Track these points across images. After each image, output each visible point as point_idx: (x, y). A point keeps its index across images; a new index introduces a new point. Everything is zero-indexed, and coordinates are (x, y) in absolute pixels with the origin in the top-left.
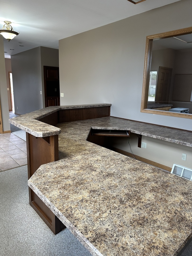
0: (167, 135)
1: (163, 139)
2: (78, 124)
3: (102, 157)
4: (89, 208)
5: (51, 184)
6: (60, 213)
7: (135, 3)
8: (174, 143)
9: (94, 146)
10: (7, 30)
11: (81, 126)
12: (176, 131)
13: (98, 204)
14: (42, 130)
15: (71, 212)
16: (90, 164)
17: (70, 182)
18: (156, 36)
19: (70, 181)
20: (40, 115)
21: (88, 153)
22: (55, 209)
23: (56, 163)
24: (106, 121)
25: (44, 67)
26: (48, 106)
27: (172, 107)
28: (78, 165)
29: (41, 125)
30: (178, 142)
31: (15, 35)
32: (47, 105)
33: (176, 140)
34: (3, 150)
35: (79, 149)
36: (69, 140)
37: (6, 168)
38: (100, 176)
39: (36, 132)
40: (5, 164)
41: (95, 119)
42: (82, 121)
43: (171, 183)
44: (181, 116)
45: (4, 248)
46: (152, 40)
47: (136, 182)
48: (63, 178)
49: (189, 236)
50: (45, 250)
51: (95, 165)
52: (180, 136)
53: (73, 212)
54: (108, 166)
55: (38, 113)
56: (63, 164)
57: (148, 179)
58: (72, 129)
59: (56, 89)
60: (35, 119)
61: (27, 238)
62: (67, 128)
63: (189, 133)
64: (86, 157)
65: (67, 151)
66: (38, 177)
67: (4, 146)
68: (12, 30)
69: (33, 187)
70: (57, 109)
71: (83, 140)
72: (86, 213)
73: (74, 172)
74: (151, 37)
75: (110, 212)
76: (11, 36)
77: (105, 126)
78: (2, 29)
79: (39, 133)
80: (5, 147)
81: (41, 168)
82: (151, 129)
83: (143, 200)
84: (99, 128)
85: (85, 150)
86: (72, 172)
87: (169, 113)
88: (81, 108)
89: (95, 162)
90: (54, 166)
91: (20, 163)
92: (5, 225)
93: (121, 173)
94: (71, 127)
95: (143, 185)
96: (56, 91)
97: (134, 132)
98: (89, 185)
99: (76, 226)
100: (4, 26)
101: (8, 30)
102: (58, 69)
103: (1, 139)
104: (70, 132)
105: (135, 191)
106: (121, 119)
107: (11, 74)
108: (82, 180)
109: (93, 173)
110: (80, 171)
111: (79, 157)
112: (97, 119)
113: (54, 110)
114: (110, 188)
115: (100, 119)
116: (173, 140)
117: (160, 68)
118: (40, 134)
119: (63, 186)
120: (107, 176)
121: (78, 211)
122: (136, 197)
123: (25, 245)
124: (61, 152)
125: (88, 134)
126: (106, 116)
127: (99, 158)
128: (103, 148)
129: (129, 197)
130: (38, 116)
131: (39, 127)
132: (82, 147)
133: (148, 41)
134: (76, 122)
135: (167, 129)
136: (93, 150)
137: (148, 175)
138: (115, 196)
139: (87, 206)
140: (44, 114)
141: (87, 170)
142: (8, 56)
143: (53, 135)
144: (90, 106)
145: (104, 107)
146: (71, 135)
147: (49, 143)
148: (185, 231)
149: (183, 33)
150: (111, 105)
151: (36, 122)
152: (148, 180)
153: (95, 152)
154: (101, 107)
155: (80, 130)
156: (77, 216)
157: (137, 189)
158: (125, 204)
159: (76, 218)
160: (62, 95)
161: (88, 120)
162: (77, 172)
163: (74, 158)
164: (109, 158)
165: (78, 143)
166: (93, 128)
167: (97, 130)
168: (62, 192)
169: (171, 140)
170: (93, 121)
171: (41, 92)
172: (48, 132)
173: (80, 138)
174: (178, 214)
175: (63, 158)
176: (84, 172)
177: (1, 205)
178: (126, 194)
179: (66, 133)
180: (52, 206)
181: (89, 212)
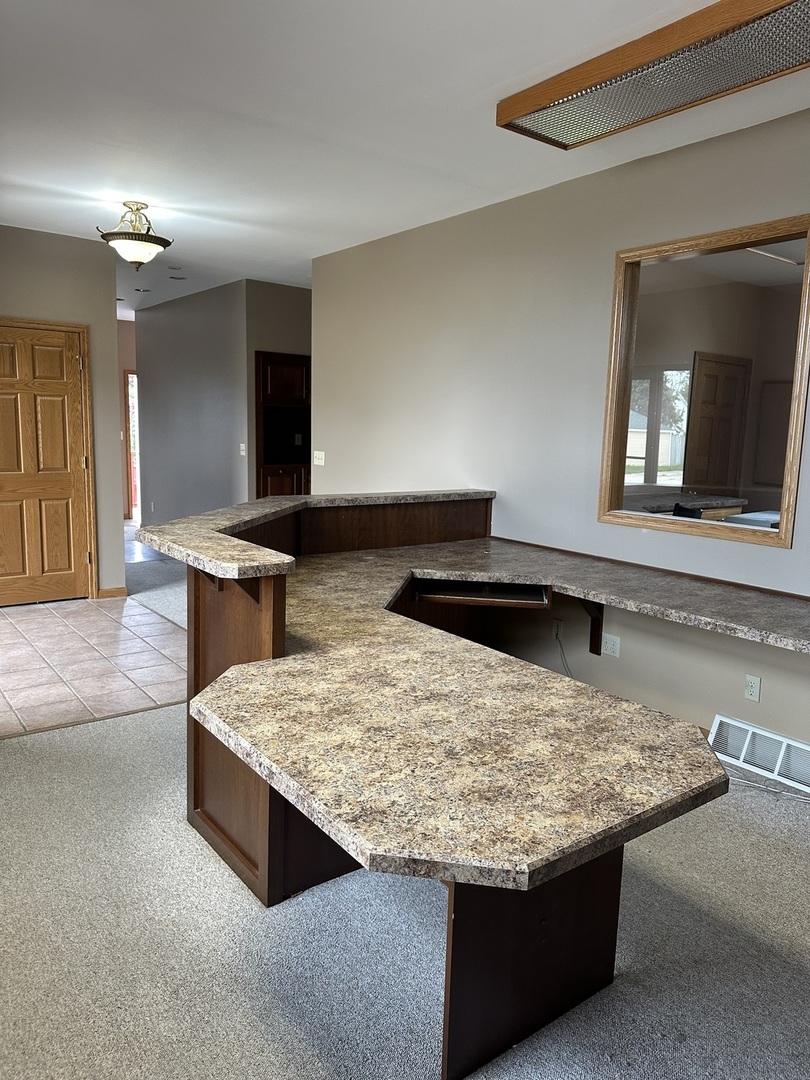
0: (679, 602)
1: (659, 616)
2: (366, 561)
3: (426, 653)
4: (354, 763)
5: (257, 709)
6: (275, 768)
7: (565, 147)
8: (696, 629)
9: (405, 624)
10: (131, 231)
11: (377, 567)
12: (718, 590)
13: (383, 755)
14: (238, 560)
15: (306, 766)
16: (382, 671)
17: (313, 707)
18: (648, 251)
19: (313, 704)
20: (235, 521)
21: (384, 641)
22: (261, 760)
23: (276, 664)
24: (471, 553)
25: (258, 353)
26: (265, 495)
27: (744, 507)
28: (345, 670)
29: (234, 546)
30: (709, 623)
31: (160, 249)
32: (261, 492)
33: (703, 618)
34: (97, 654)
35: (355, 632)
36: (325, 607)
37: (109, 711)
38: (405, 698)
39: (219, 563)
40: (105, 698)
41: (431, 545)
42: (381, 551)
43: (619, 723)
44: (736, 535)
45: (106, 932)
46: (638, 264)
47: (509, 716)
48: (293, 697)
49: (611, 828)
50: (232, 944)
51: (398, 672)
52: (723, 606)
53: (310, 767)
54: (438, 676)
55: (229, 516)
56: (299, 667)
57: (552, 710)
58: (344, 574)
59: (300, 436)
60: (219, 531)
61: (178, 910)
62: (326, 571)
63: (762, 597)
64: (372, 651)
65: (314, 636)
66: (221, 693)
67: (103, 640)
68: (151, 233)
69: (205, 716)
70: (292, 504)
71: (375, 607)
72: (345, 771)
73: (329, 686)
74: (631, 254)
75: (413, 771)
76: (145, 252)
77: (462, 569)
78: (115, 230)
79: (229, 565)
80: (107, 644)
81: (231, 673)
82: (627, 580)
83: (515, 754)
84: (438, 575)
85: (375, 634)
86: (323, 685)
87: (697, 526)
88: (378, 502)
89: (398, 664)
90: (270, 670)
91: (157, 695)
92: (108, 874)
93: (473, 693)
94: (342, 568)
95: (529, 723)
96: (300, 444)
97: (562, 591)
98: (367, 715)
99: (312, 793)
100: (123, 217)
101: (135, 234)
102: (306, 361)
103: (92, 618)
104: (332, 582)
105: (499, 735)
106: (527, 548)
107: (133, 380)
108: (350, 704)
109: (387, 690)
110: (348, 685)
111: (351, 651)
112: (438, 544)
113: (284, 507)
114: (426, 725)
115: (451, 546)
116: (693, 617)
117: (697, 358)
118: (229, 571)
119: (292, 714)
120: (427, 698)
121: (324, 765)
122: (498, 748)
123: (171, 927)
124: (294, 637)
125: (394, 591)
126: (473, 536)
127: (416, 655)
128: (435, 631)
129: (476, 745)
130: (227, 524)
131: (230, 553)
132: (368, 627)
133: (623, 268)
134: (360, 554)
135: (687, 584)
136: (402, 635)
137: (555, 702)
138: (436, 741)
139: (351, 757)
140: (247, 518)
141: (370, 682)
142: (126, 314)
143: (271, 573)
144: (415, 497)
145: (467, 501)
146: (336, 591)
147: (257, 600)
148: (605, 819)
149: (737, 242)
150: (493, 494)
151: (220, 539)
152: (551, 713)
153: (407, 641)
154: (454, 501)
155: (370, 577)
156: (320, 775)
157: (507, 731)
158: (460, 759)
159: (316, 779)
160: (318, 458)
161: (402, 550)
162: (338, 685)
163: (333, 654)
164: (448, 656)
165: (353, 615)
166: (419, 573)
167: (432, 580)
168: (285, 726)
169: (685, 618)
170: (422, 551)
171: (243, 447)
172: (256, 564)
173: (363, 603)
174: (606, 787)
175: (299, 653)
176: (358, 687)
177: (94, 820)
178: (470, 740)
179: (320, 587)
180: (255, 754)
181: (355, 769)
